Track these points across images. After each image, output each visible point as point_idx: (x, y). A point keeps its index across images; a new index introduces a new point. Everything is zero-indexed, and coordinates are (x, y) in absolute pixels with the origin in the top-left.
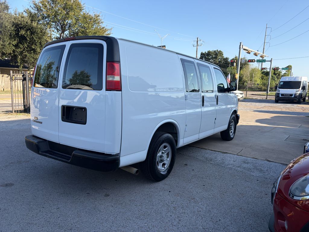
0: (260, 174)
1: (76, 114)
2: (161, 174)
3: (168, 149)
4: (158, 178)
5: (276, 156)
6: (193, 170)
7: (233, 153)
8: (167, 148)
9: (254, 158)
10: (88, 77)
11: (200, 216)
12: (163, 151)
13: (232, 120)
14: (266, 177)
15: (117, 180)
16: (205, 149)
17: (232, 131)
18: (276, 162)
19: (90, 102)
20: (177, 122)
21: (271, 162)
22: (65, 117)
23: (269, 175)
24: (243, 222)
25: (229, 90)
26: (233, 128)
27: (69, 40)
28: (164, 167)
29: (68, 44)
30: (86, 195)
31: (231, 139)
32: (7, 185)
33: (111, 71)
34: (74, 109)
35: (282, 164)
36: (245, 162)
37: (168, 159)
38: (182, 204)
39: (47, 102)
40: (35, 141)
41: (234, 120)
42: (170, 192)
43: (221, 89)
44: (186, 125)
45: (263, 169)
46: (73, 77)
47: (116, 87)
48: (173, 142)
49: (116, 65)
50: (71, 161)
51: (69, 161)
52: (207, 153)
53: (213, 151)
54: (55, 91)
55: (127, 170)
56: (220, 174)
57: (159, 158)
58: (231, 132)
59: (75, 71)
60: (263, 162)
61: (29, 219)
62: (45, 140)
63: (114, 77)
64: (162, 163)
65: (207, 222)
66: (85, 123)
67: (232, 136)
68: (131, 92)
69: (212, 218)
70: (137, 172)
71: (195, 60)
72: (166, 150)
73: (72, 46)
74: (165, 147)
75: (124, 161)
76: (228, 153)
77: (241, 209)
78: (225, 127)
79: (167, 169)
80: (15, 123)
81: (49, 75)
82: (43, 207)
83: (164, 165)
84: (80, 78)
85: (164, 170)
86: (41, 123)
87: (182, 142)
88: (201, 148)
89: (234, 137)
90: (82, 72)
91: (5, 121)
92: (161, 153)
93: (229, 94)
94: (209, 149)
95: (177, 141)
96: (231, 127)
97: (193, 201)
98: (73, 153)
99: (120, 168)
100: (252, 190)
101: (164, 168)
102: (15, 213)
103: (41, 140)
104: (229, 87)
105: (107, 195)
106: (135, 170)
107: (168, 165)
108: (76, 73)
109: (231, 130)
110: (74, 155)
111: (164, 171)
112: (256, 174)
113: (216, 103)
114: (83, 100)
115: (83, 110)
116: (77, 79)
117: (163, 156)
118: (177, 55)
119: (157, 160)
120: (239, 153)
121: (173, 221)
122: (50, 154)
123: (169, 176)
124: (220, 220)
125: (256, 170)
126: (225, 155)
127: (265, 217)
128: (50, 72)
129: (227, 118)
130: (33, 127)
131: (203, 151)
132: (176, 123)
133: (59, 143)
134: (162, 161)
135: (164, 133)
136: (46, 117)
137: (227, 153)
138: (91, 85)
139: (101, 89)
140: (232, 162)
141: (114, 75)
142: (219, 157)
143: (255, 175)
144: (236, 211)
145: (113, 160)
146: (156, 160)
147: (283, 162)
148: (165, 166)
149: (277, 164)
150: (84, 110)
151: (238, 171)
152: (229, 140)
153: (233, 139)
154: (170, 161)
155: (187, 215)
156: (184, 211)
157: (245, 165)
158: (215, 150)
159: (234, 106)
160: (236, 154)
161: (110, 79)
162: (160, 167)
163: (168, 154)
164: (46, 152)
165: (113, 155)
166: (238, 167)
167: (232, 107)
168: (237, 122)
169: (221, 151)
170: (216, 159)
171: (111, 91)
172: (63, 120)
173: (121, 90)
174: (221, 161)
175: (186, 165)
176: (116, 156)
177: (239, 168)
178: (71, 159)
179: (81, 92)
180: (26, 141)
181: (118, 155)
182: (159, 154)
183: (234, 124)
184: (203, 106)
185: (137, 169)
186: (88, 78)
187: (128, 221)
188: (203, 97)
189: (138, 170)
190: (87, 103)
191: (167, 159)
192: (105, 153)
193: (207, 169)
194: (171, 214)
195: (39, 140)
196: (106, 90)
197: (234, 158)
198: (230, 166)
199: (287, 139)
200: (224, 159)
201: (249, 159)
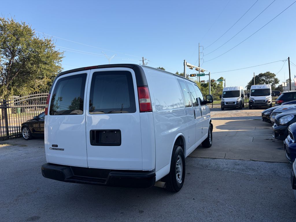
0: (254, 173)
1: (107, 137)
3: (180, 159)
5: (256, 156)
7: (220, 158)
9: (241, 160)
12: (177, 163)
15: (139, 197)
16: (195, 157)
18: (260, 161)
21: (256, 161)
22: (94, 141)
24: (271, 214)
25: (205, 103)
28: (179, 178)
30: (121, 214)
32: (33, 219)
33: (143, 93)
34: (104, 132)
36: (236, 164)
38: (213, 208)
41: (210, 128)
42: (194, 199)
44: (189, 137)
45: (254, 168)
47: (147, 108)
50: (108, 183)
51: (106, 183)
52: (199, 161)
53: (203, 158)
58: (210, 140)
60: (250, 163)
62: (68, 166)
63: (146, 100)
64: (177, 174)
65: (244, 219)
66: (119, 144)
67: (211, 143)
68: (157, 111)
70: (165, 185)
71: (184, 79)
72: (179, 161)
73: (95, 74)
74: (178, 159)
75: (158, 176)
76: (217, 158)
78: (207, 136)
79: (181, 179)
83: (178, 176)
85: (180, 181)
86: (63, 150)
87: (187, 152)
88: (192, 157)
92: (176, 165)
94: (198, 157)
101: (179, 179)
103: (65, 167)
104: (205, 100)
105: (141, 212)
106: (163, 183)
107: (181, 176)
109: (210, 137)
110: (110, 176)
112: (251, 173)
113: (201, 115)
117: (179, 168)
120: (225, 157)
123: (183, 186)
125: (249, 170)
126: (215, 160)
132: (183, 135)
133: (87, 167)
134: (177, 172)
135: (178, 146)
137: (216, 158)
139: (134, 110)
140: (226, 166)
141: (145, 98)
142: (213, 163)
147: (265, 160)
149: (262, 163)
150: (116, 132)
151: (236, 173)
152: (210, 147)
153: (212, 146)
154: (182, 171)
155: (224, 217)
157: (238, 167)
158: (204, 157)
160: (223, 158)
161: (143, 101)
162: (177, 178)
165: (151, 172)
168: (212, 130)
169: (210, 157)
170: (210, 165)
171: (145, 112)
172: (93, 144)
173: (152, 111)
174: (216, 166)
176: (153, 172)
177: (234, 170)
178: (107, 181)
184: (195, 118)
188: (194, 110)
189: (165, 183)
192: (143, 170)
193: (209, 175)
194: (210, 218)
195: (63, 167)
196: (140, 112)
197: (224, 162)
198: (226, 169)
199: (253, 140)
200: (217, 164)
201: (237, 161)
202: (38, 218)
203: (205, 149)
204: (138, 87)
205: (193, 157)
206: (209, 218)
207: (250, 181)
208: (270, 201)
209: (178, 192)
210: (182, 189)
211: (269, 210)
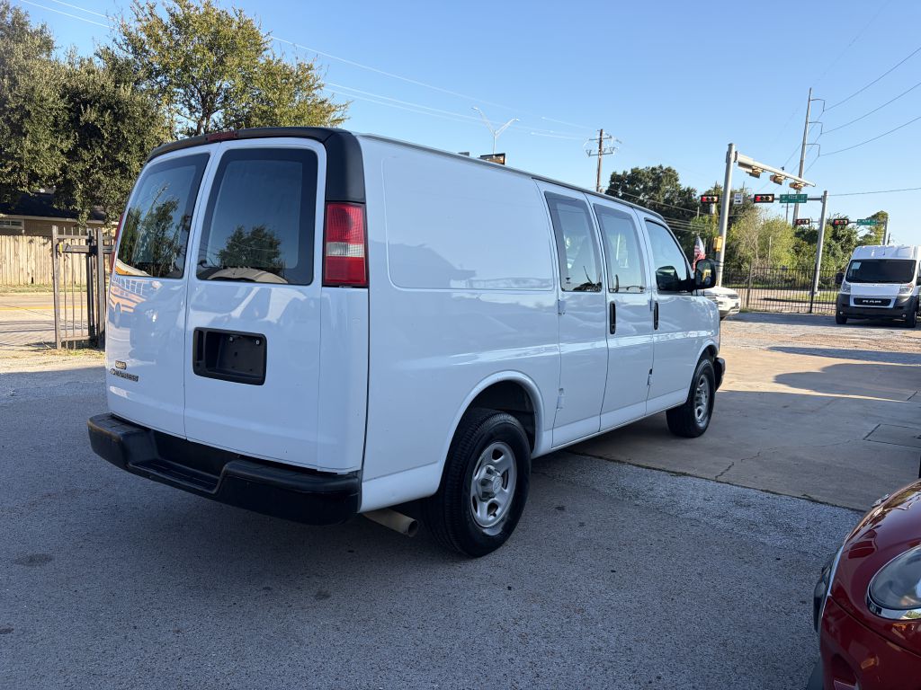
0: (785, 541)
1: (236, 354)
2: (484, 535)
3: (507, 459)
4: (474, 546)
5: (835, 487)
6: (582, 525)
7: (704, 475)
8: (502, 457)
9: (767, 491)
10: (273, 245)
11: (598, 663)
12: (492, 467)
13: (703, 377)
14: (803, 549)
15: (352, 552)
16: (619, 461)
17: (703, 408)
18: (836, 506)
19: (279, 321)
20: (533, 380)
21: (821, 503)
22: (203, 362)
23: (813, 545)
24: (729, 684)
25: (692, 286)
26: (704, 401)
27: (220, 141)
28: (495, 515)
29: (217, 151)
30: (263, 593)
31: (700, 432)
32: (32, 561)
33: (339, 228)
34: (231, 339)
35: (852, 510)
36: (738, 504)
37: (506, 491)
38: (547, 625)
39: (154, 317)
40: (117, 432)
41: (706, 374)
42: (509, 588)
43: (668, 283)
44: (561, 390)
45: (794, 524)
46: (231, 247)
47: (352, 275)
48: (521, 441)
49: (354, 213)
50: (217, 492)
51: (214, 491)
52: (625, 474)
53: (642, 467)
54: (177, 288)
55: (383, 521)
56: (663, 539)
57: (480, 488)
58: (699, 412)
59: (236, 229)
60: (794, 506)
61: (92, 660)
62: (147, 430)
63: (346, 248)
64: (486, 501)
65: (619, 681)
66: (261, 382)
67: (701, 425)
68: (396, 290)
69: (634, 672)
70: (412, 526)
71: (589, 197)
72: (500, 462)
73: (229, 157)
74: (497, 454)
75: (374, 494)
76: (689, 475)
77: (725, 645)
78: (680, 397)
79: (502, 520)
80: (63, 377)
81: (162, 238)
82: (135, 628)
83: (493, 507)
84: (252, 250)
85: (495, 523)
86: (135, 379)
87: (550, 438)
88: (608, 460)
89: (707, 426)
90: (257, 233)
91: (32, 373)
92: (484, 470)
93: (693, 298)
94: (633, 462)
95: (532, 438)
96: (697, 395)
97: (579, 616)
98: (224, 468)
99: (361, 514)
100: (759, 587)
101: (492, 518)
102: (53, 643)
103: (135, 430)
104: (692, 277)
105: (323, 596)
106: (407, 520)
107: (507, 508)
108: (239, 234)
109: (698, 405)
110: (227, 473)
111: (493, 527)
112: (774, 539)
113: (651, 324)
114: (257, 314)
115: (256, 343)
116: (241, 250)
117: (491, 482)
118: (533, 182)
119: (473, 493)
120: (722, 474)
121: (518, 677)
122: (159, 470)
123: (508, 542)
124: (659, 678)
125: (773, 528)
126: (680, 479)
127: (797, 671)
128: (163, 230)
129: (688, 367)
130: (113, 389)
131: (613, 467)
132: (530, 382)
133: (185, 438)
134: (487, 495)
135: (494, 411)
136: (151, 363)
137: (685, 474)
138: (280, 269)
139: (307, 280)
140: (699, 503)
141: (347, 241)
142: (662, 486)
143: (769, 543)
144: (710, 650)
145: (342, 491)
146: (469, 494)
148: (497, 512)
150: (258, 342)
151: (719, 530)
152: (693, 436)
153: (705, 434)
154: (512, 496)
155: (559, 660)
156: (550, 647)
157: (740, 513)
158: (650, 465)
159: (710, 333)
160: (713, 477)
161: (335, 251)
162: (481, 513)
163: (505, 476)
164: (148, 464)
165: (342, 477)
166: (719, 517)
167: (704, 336)
168: (718, 382)
169: (667, 469)
170: (651, 493)
171: (338, 287)
172: (199, 370)
173: (366, 286)
174: (668, 499)
175: (561, 509)
176: (349, 478)
177: (721, 521)
178: (217, 487)
179: (252, 289)
180: (90, 432)
181: (356, 477)
182: (480, 475)
183: (707, 388)
184: (612, 332)
185: (412, 520)
186: (275, 248)
187: (381, 673)
188: (613, 306)
189: (413, 523)
190: (269, 322)
191: (501, 491)
192: (319, 470)
193: (623, 522)
194: (510, 656)
195: (129, 429)
196: (323, 286)
197: (706, 490)
198: (694, 515)
199: (870, 434)
200: (675, 491)
201: (753, 492)
202: (46, 559)
203: (673, 441)
204: (327, 202)
205: (614, 461)
206: (510, 652)
207: (747, 566)
208: (764, 641)
209: (479, 559)
210: (499, 551)
211: (734, 669)
